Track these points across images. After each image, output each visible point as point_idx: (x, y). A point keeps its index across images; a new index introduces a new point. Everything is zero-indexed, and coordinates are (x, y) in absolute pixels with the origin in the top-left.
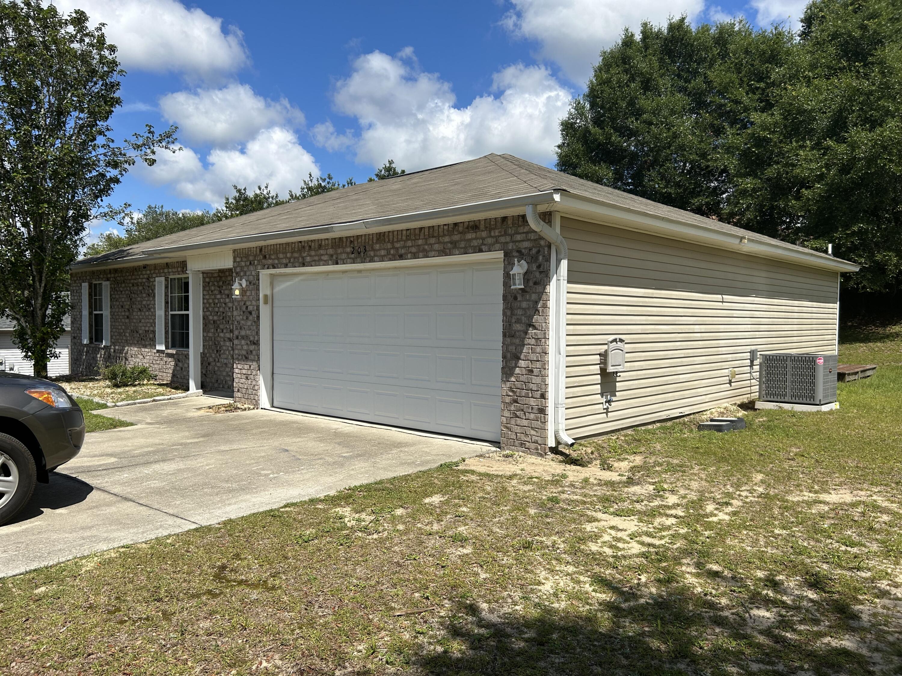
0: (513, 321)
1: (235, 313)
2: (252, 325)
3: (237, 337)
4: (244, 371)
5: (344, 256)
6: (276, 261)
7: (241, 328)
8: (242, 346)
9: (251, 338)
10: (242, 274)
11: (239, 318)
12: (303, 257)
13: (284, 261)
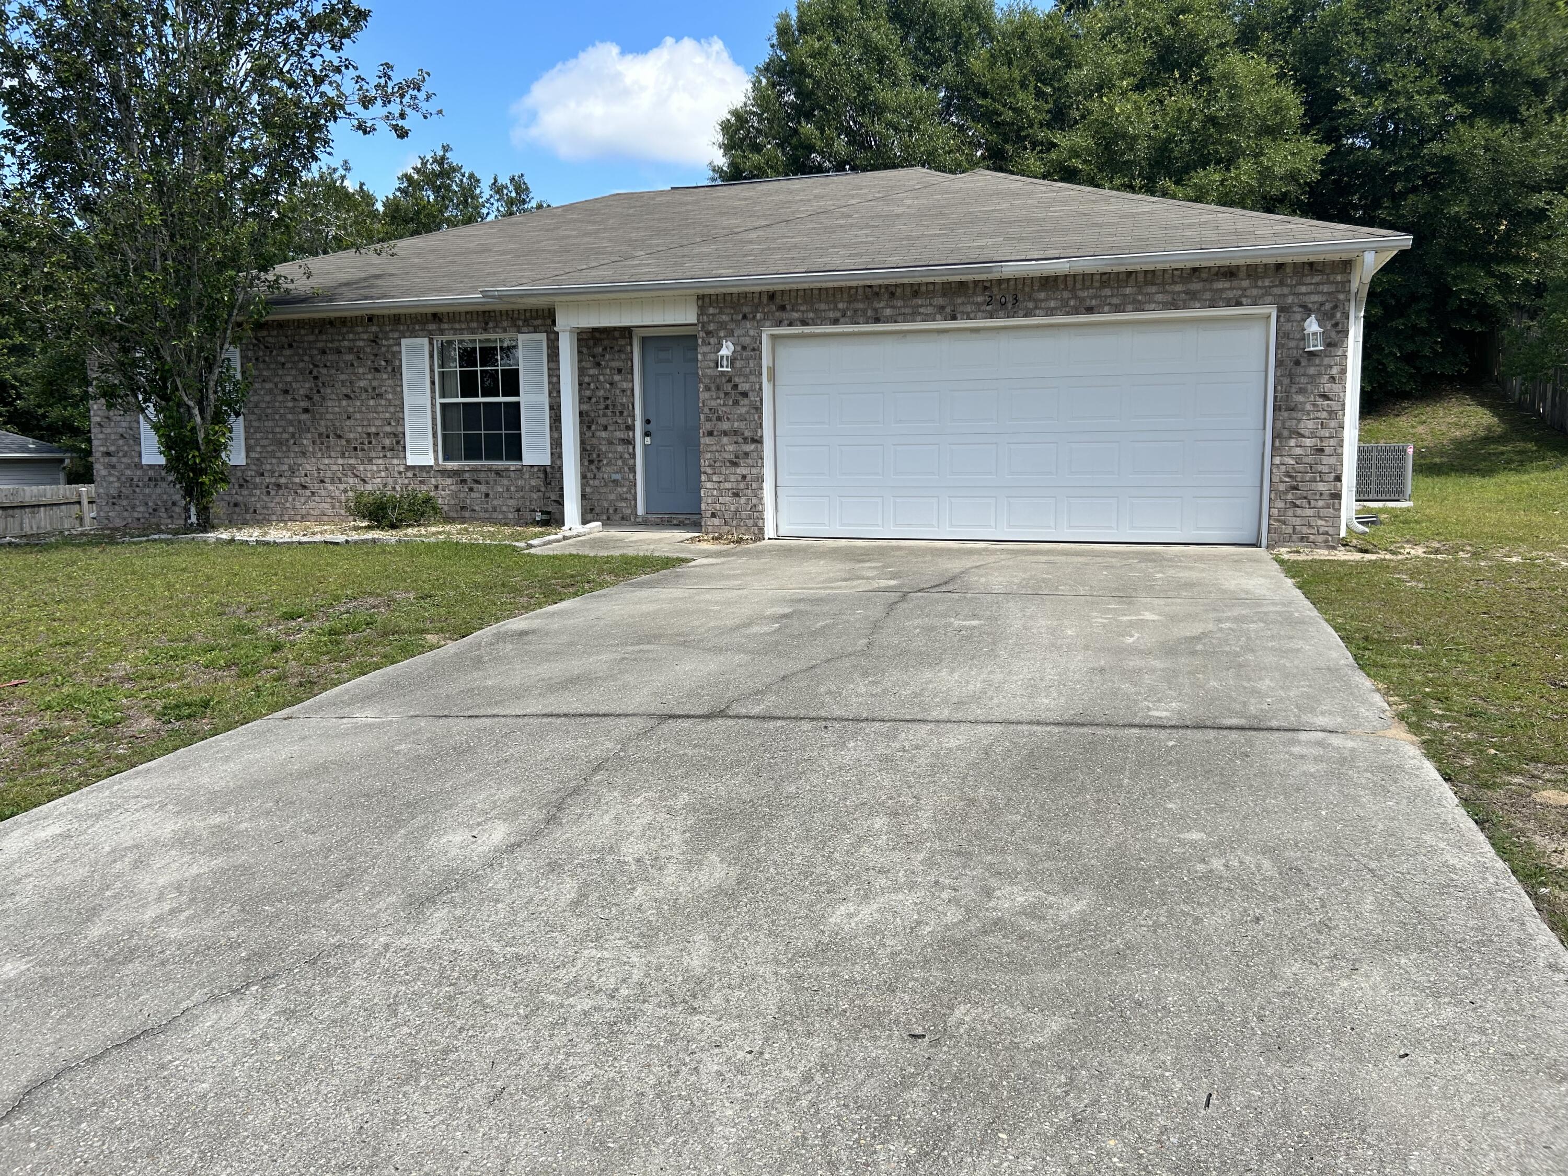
0: (1294, 390)
1: (704, 395)
2: (748, 412)
3: (710, 434)
4: (728, 485)
5: (969, 308)
6: (811, 315)
7: (719, 419)
8: (723, 446)
9: (747, 434)
10: (722, 334)
11: (713, 403)
12: (876, 310)
13: (831, 315)
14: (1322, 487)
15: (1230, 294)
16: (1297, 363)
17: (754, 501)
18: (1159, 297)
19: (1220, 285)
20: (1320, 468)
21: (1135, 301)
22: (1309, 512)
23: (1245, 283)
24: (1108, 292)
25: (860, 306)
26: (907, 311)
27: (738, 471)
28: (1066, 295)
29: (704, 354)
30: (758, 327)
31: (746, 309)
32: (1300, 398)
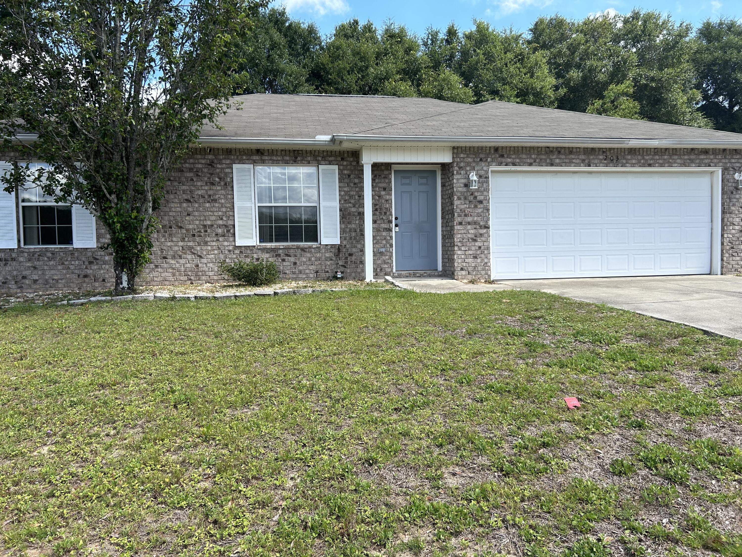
0: (731, 205)
1: (456, 202)
2: (482, 212)
3: (460, 223)
4: (470, 252)
5: (596, 161)
6: (518, 160)
7: (466, 215)
8: (468, 230)
9: (482, 223)
10: (468, 168)
11: (462, 207)
12: (551, 160)
13: (528, 161)
15: (706, 161)
16: (732, 192)
17: (486, 260)
18: (679, 161)
19: (702, 157)
20: (741, 239)
21: (669, 162)
25: (543, 157)
26: (567, 161)
27: (477, 244)
28: (640, 157)
29: (458, 179)
30: (488, 166)
31: (482, 156)
32: (733, 208)
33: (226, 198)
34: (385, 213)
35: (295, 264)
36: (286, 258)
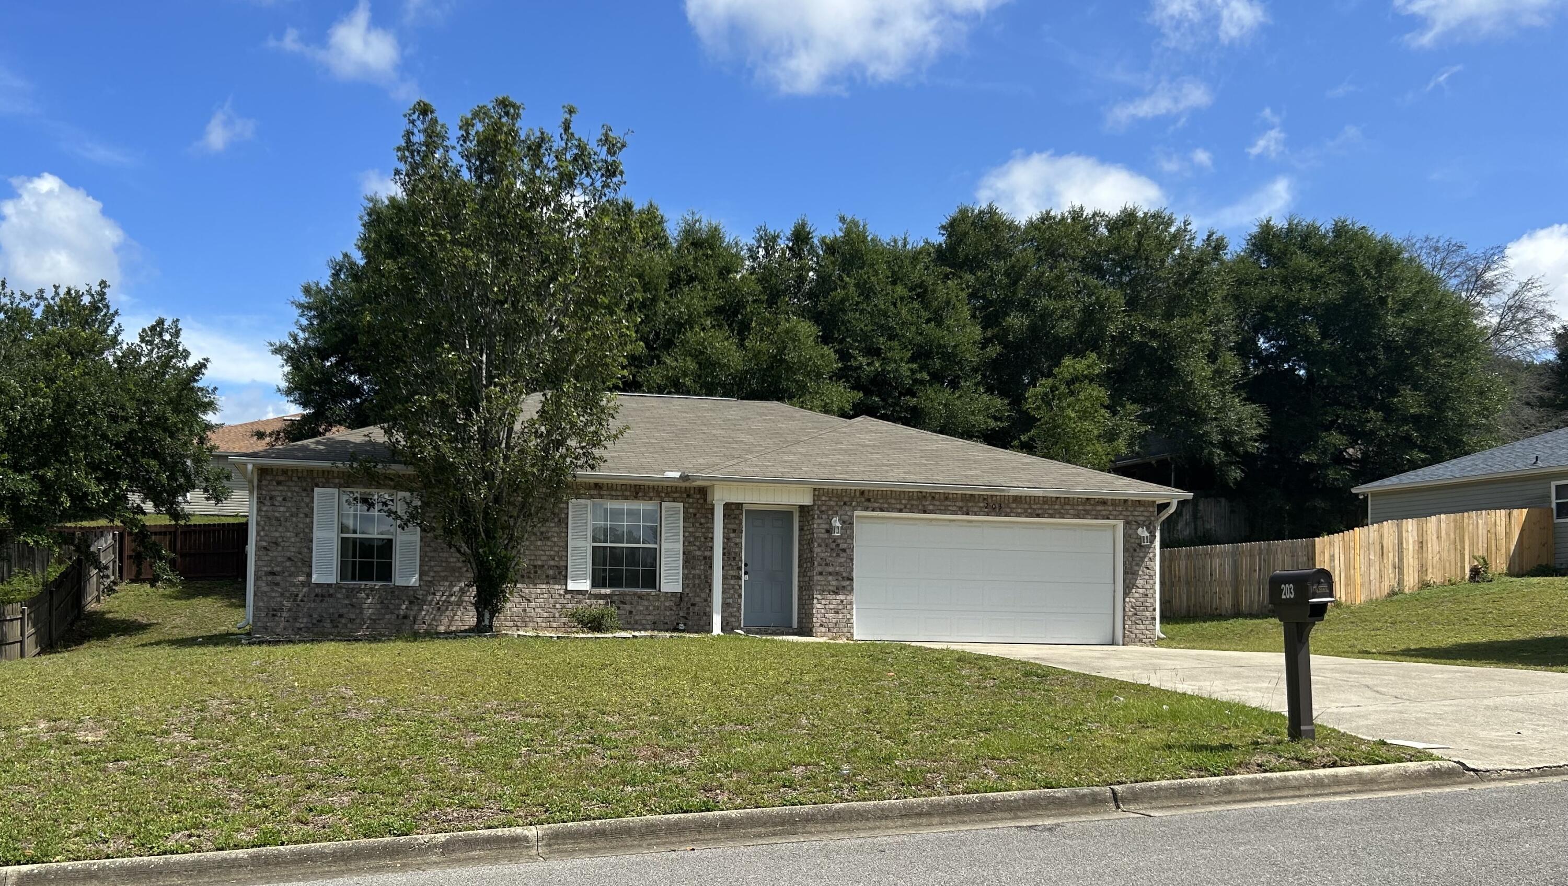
0: (1132, 564)
1: (817, 550)
2: (846, 562)
3: (821, 574)
4: (831, 606)
5: (976, 509)
6: (886, 506)
7: (827, 565)
8: (829, 582)
9: (844, 575)
10: (830, 513)
11: (823, 555)
12: (924, 506)
13: (898, 506)
14: (1148, 614)
15: (1104, 513)
16: (1135, 550)
17: (848, 616)
18: (1071, 512)
19: (1099, 508)
20: (1147, 604)
21: (1060, 513)
22: (1143, 627)
23: (1111, 508)
24: (1046, 507)
25: (915, 503)
26: (943, 508)
27: (838, 597)
28: (1026, 506)
29: (819, 524)
30: (853, 510)
31: (846, 499)
32: (1137, 568)
33: (559, 536)
34: (734, 559)
35: (631, 612)
36: (621, 606)
